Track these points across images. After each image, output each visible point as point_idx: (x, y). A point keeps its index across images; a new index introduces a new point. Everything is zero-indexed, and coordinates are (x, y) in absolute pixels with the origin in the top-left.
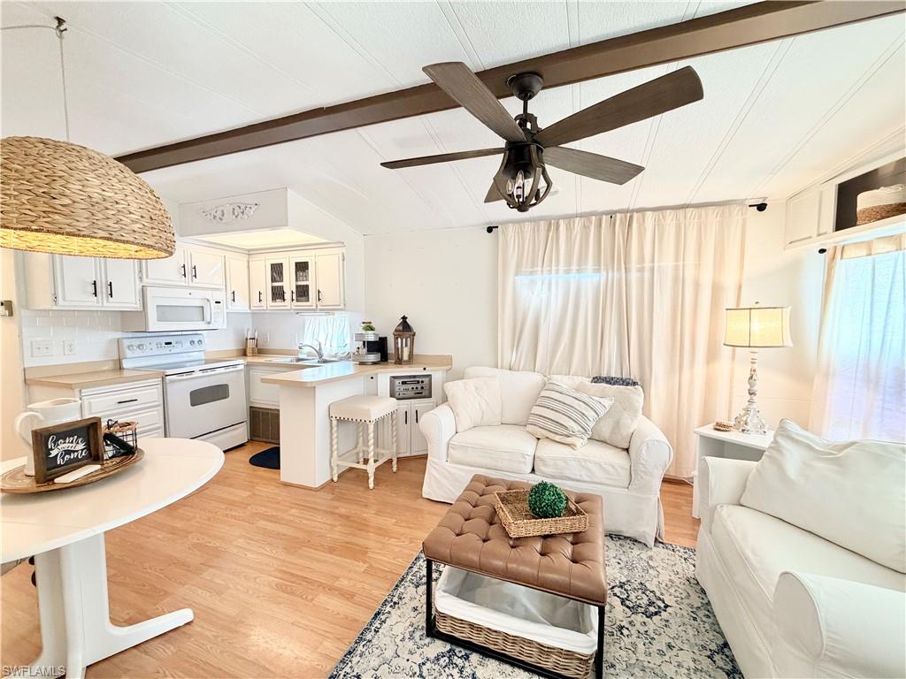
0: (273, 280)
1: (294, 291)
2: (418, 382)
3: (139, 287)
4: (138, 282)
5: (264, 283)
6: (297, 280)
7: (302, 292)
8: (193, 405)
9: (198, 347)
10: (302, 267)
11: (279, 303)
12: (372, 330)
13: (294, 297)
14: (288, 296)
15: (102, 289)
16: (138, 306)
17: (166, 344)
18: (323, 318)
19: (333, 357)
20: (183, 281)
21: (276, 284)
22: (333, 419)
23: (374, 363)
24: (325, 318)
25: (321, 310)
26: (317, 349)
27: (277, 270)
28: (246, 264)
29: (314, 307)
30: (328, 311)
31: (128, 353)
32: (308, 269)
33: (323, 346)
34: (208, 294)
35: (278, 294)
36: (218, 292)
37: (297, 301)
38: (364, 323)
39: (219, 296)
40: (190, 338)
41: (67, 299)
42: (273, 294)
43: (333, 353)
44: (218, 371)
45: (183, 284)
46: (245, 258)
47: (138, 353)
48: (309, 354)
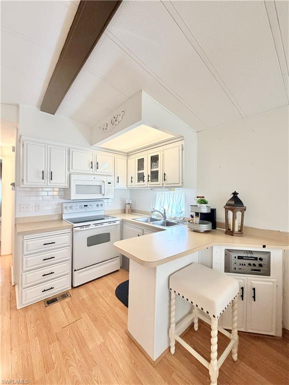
0: (139, 169)
1: (150, 175)
2: (256, 259)
3: (67, 174)
4: (67, 171)
5: (134, 172)
6: (151, 168)
7: (154, 175)
8: (88, 246)
9: (100, 208)
10: (155, 159)
11: (141, 183)
12: (205, 203)
13: (150, 179)
14: (146, 178)
15: (47, 175)
16: (66, 185)
17: (85, 206)
18: (167, 193)
19: (172, 219)
20: (91, 171)
21: (140, 172)
22: (172, 292)
23: (206, 232)
24: (168, 192)
25: (166, 187)
26: (163, 213)
27: (141, 162)
28: (126, 161)
29: (161, 185)
30: (171, 188)
31: (65, 211)
32: (158, 160)
33: (166, 211)
34: (104, 179)
35: (141, 177)
36: (109, 177)
37: (151, 181)
38: (198, 197)
39: (111, 179)
40: (97, 203)
41: (28, 181)
42: (138, 178)
43: (173, 217)
44: (105, 225)
45: (91, 173)
46: (125, 158)
47: (70, 211)
48: (158, 216)
